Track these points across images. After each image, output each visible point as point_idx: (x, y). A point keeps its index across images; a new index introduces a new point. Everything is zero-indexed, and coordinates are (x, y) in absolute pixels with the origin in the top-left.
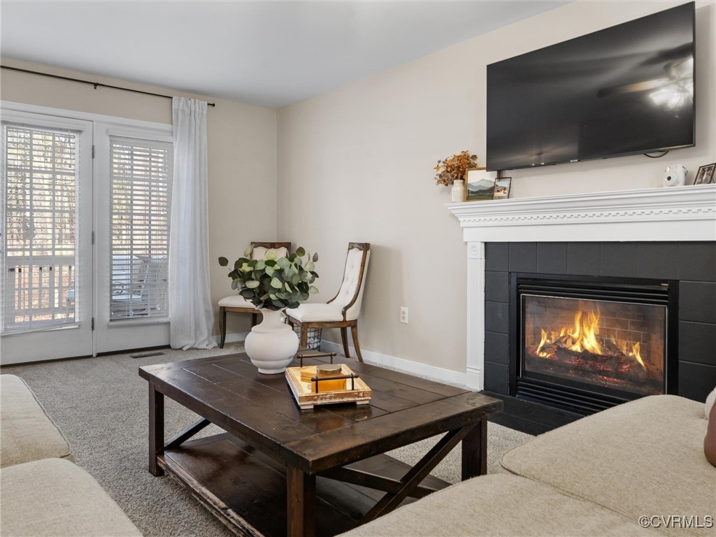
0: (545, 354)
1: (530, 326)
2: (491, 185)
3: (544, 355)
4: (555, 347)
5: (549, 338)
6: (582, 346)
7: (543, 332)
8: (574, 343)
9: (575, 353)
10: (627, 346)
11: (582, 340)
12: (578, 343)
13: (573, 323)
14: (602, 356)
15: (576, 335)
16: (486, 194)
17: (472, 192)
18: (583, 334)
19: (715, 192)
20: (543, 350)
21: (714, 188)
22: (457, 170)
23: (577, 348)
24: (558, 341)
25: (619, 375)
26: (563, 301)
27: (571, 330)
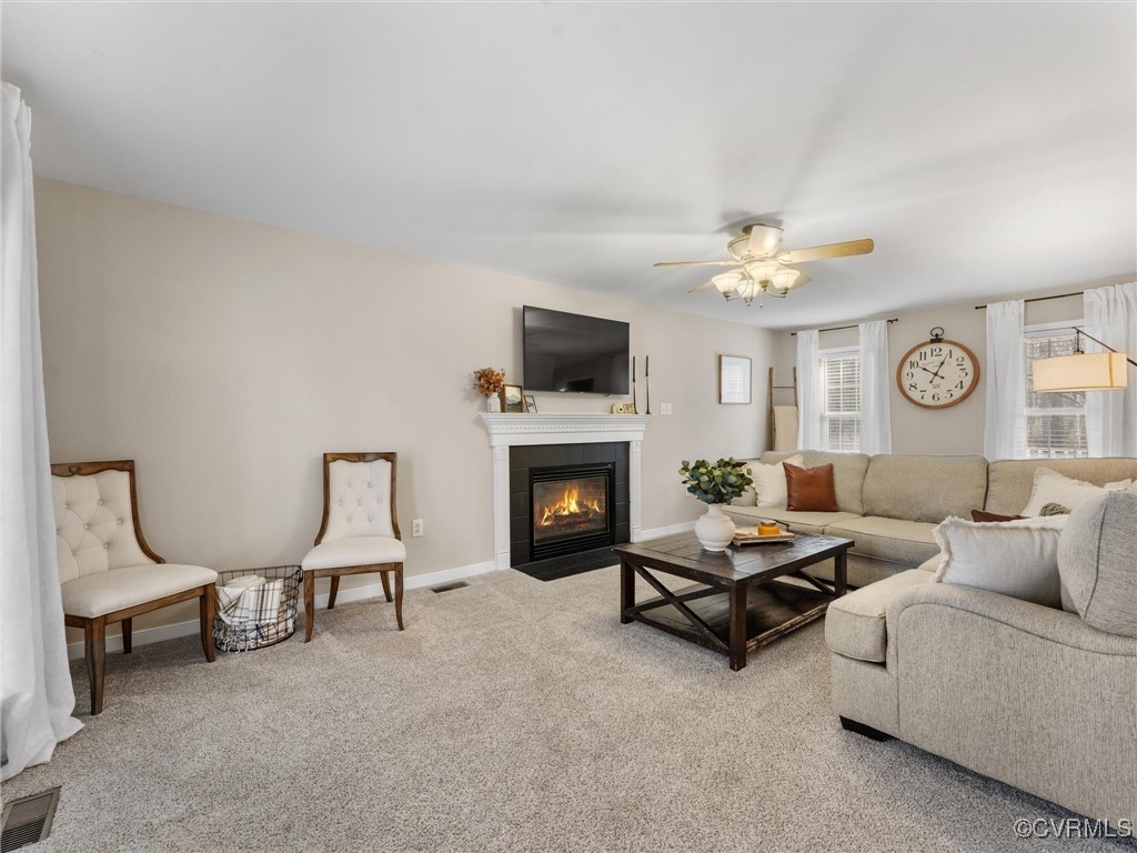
1: (537, 507)
2: (518, 400)
3: (547, 523)
4: (553, 516)
5: (549, 511)
6: (569, 511)
7: (545, 509)
8: (564, 511)
9: (566, 516)
10: (591, 503)
11: (569, 507)
12: (567, 509)
13: (563, 499)
14: (580, 513)
15: (565, 505)
16: (519, 407)
17: (508, 406)
18: (569, 503)
20: (546, 520)
23: (566, 513)
24: (555, 512)
25: (589, 521)
26: (559, 484)
27: (563, 503)
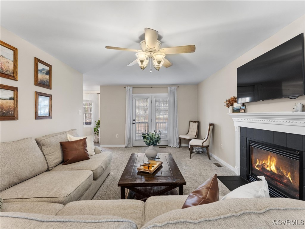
0: (258, 168)
4: (261, 167)
5: (259, 163)
6: (270, 169)
7: (258, 160)
8: (267, 167)
9: (268, 171)
10: (286, 173)
11: (270, 166)
12: (269, 167)
13: (267, 160)
14: (277, 174)
15: (268, 164)
16: (238, 111)
17: (235, 110)
18: (271, 164)
19: (304, 116)
20: (257, 166)
21: (304, 114)
22: (230, 103)
23: (268, 169)
24: (263, 164)
25: (283, 183)
27: (267, 162)
